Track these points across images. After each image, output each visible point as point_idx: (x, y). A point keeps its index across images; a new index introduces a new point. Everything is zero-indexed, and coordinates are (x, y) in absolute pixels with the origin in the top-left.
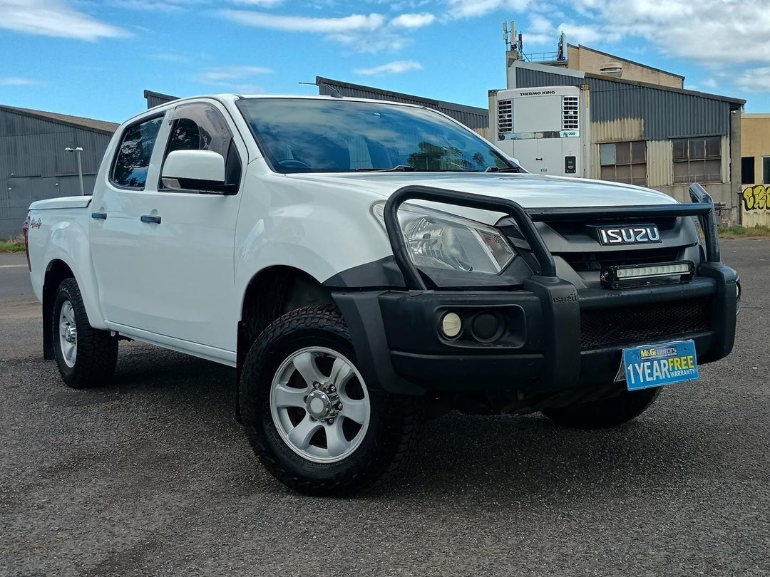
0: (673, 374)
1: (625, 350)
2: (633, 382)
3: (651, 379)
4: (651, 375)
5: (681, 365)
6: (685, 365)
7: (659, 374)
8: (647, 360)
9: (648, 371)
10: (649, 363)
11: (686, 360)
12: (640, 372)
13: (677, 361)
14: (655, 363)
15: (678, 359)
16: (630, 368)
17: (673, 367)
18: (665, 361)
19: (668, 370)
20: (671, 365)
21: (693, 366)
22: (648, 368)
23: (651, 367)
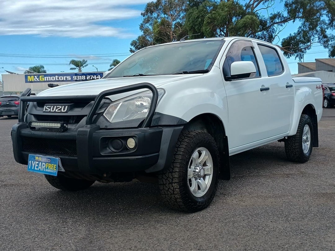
0: (46, 170)
1: (29, 155)
2: (30, 168)
3: (37, 169)
4: (37, 167)
5: (51, 167)
6: (53, 168)
7: (40, 168)
8: (37, 161)
9: (36, 166)
10: (38, 163)
11: (53, 166)
12: (33, 165)
13: (50, 165)
14: (40, 163)
15: (50, 164)
16: (30, 162)
17: (48, 167)
18: (44, 164)
19: (45, 168)
20: (47, 166)
21: (56, 170)
22: (37, 164)
23: (38, 164)
